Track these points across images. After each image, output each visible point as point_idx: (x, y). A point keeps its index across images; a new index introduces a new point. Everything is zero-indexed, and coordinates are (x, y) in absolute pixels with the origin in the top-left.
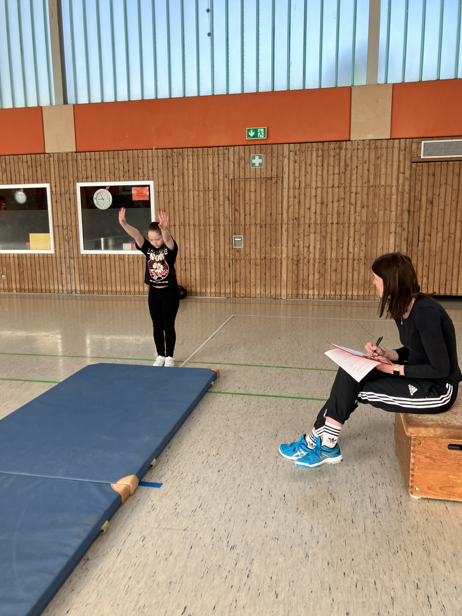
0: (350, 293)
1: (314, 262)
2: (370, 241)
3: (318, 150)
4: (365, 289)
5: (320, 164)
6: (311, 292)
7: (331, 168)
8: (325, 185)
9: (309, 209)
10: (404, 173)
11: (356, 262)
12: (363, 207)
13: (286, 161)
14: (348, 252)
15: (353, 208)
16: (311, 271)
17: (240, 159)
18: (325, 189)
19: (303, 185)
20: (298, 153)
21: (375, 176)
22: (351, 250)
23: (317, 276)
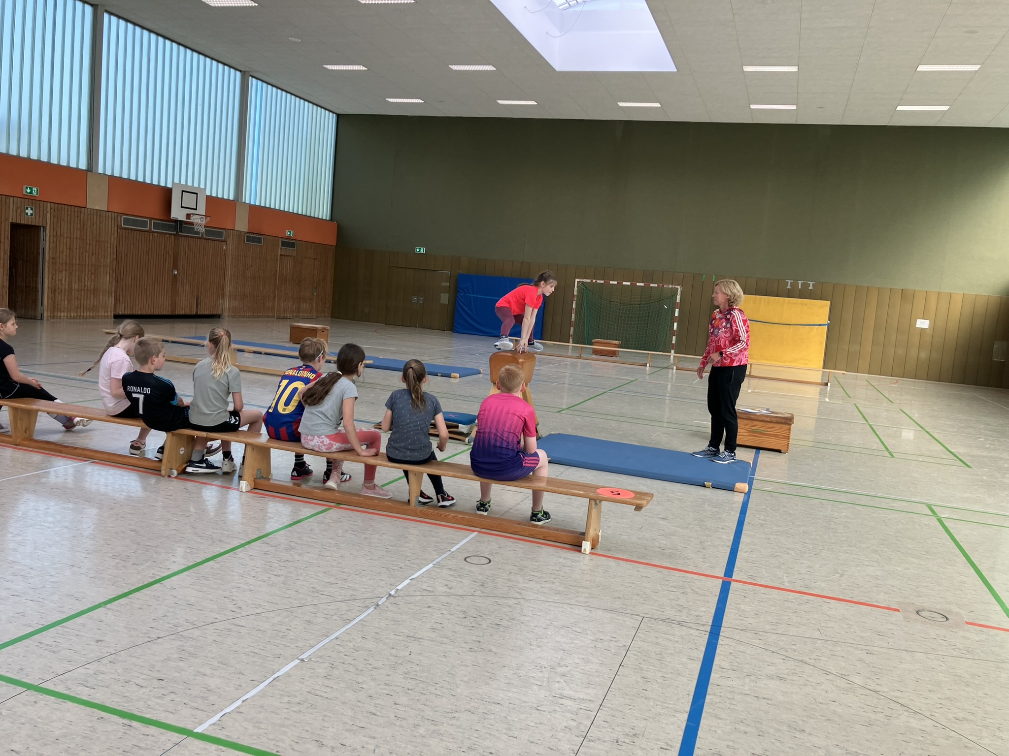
0: (85, 315)
1: (65, 291)
2: (96, 278)
3: (68, 211)
4: (93, 312)
5: (69, 221)
6: (62, 314)
7: (75, 225)
8: (72, 236)
9: (62, 252)
10: (114, 234)
11: (88, 292)
12: (92, 254)
13: (48, 215)
14: (85, 285)
15: (87, 254)
16: (63, 298)
17: (17, 208)
18: (72, 239)
19: (59, 234)
20: (56, 210)
21: (99, 234)
22: (86, 284)
23: (66, 302)
